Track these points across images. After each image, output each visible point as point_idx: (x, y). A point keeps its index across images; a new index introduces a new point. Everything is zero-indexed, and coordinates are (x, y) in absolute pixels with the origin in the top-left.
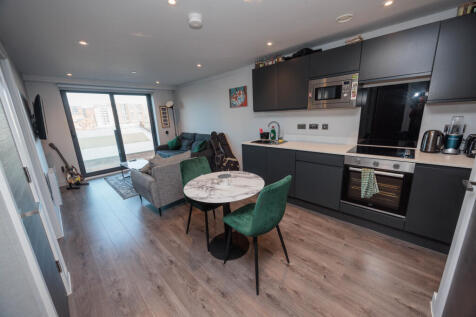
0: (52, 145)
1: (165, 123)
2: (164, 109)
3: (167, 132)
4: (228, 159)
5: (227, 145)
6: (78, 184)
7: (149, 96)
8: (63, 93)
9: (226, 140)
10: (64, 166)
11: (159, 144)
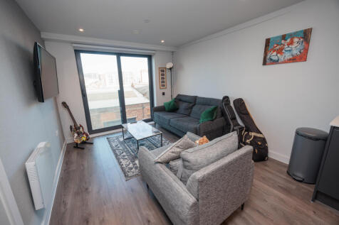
0: (64, 104)
1: (163, 84)
2: (162, 71)
3: (164, 94)
4: (253, 134)
5: (247, 114)
6: (84, 143)
7: (150, 57)
8: (77, 52)
9: (245, 107)
10: (73, 125)
11: (155, 105)
